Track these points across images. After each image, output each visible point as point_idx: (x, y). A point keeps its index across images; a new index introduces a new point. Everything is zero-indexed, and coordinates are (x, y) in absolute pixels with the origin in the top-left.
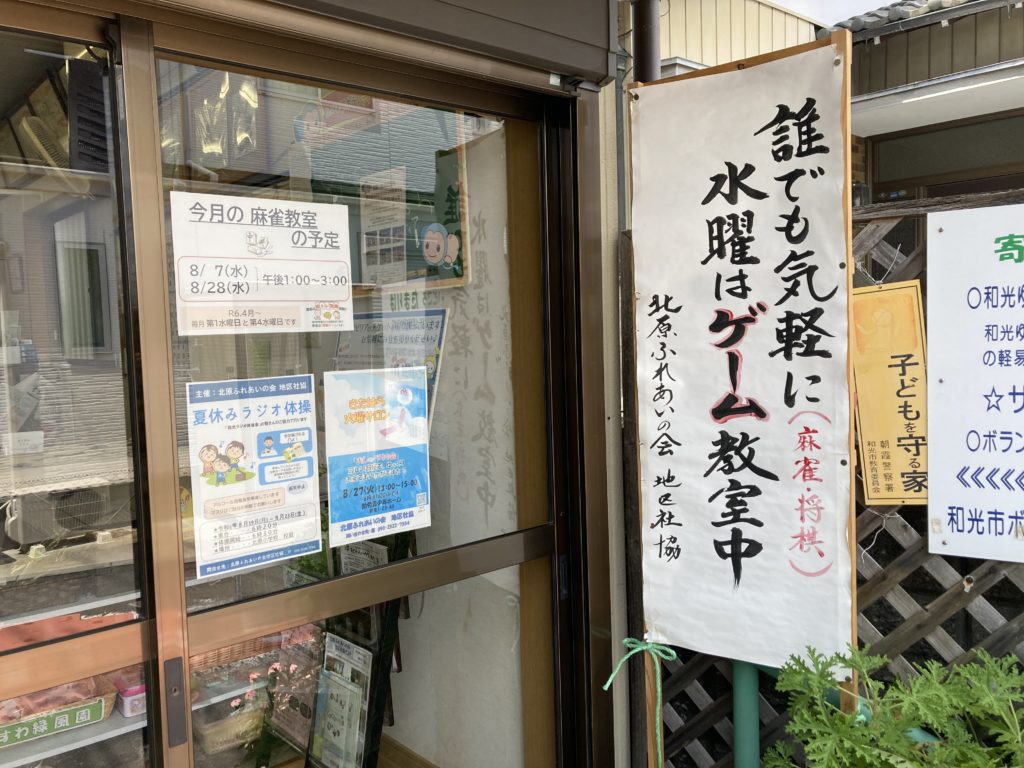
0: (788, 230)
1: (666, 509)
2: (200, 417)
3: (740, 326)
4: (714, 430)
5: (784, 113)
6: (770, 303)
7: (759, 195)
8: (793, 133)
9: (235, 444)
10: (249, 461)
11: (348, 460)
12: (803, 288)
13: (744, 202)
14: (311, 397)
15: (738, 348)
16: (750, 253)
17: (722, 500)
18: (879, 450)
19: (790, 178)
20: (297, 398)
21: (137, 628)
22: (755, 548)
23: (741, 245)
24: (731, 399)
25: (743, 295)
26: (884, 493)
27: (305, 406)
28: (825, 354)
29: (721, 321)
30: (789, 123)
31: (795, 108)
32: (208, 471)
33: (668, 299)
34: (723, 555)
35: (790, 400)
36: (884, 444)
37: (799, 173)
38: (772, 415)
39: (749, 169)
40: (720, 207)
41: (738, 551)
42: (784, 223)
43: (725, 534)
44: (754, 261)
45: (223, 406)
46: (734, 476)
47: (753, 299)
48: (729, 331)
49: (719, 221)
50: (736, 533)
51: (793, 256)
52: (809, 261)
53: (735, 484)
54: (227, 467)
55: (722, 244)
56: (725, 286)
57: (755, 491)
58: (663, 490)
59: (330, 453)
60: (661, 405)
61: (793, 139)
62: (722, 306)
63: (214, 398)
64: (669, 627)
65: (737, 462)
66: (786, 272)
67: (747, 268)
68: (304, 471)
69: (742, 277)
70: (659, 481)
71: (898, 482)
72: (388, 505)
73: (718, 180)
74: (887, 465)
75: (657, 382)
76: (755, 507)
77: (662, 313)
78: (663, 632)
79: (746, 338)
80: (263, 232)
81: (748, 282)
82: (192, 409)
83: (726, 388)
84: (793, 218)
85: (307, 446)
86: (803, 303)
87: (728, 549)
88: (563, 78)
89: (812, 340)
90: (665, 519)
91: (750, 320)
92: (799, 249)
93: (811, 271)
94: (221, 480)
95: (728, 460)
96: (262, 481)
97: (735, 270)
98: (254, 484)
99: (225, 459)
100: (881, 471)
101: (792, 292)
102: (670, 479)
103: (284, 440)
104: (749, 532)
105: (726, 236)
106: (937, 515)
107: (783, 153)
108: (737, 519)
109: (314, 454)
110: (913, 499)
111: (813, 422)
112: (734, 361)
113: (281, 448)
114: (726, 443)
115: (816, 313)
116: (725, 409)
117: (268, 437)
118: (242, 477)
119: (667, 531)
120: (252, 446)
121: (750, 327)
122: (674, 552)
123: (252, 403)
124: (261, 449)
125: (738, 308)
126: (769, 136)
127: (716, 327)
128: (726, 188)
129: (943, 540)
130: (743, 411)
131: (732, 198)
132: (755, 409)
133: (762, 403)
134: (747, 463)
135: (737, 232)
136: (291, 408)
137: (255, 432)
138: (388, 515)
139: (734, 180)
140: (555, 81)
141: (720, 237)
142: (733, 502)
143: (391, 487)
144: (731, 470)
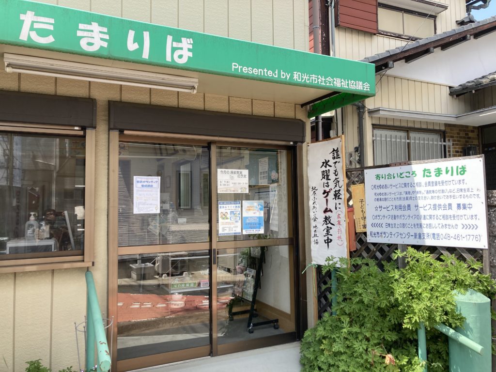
0: (335, 173)
1: (315, 233)
2: (220, 207)
3: (328, 193)
4: (324, 215)
5: (334, 150)
6: (333, 188)
7: (330, 166)
8: (335, 154)
9: (226, 212)
10: (229, 216)
11: (247, 218)
12: (337, 185)
13: (328, 168)
14: (240, 205)
15: (328, 198)
16: (329, 178)
17: (325, 231)
18: (358, 220)
19: (335, 163)
20: (238, 205)
21: (208, 243)
22: (331, 240)
23: (328, 176)
24: (327, 209)
25: (328, 187)
26: (359, 230)
27: (239, 207)
28: (341, 199)
29: (325, 192)
30: (335, 152)
31: (336, 149)
32: (222, 217)
33: (315, 188)
34: (326, 243)
35: (336, 208)
36: (359, 219)
37: (336, 162)
38: (333, 212)
39: (329, 161)
40: (324, 169)
41: (328, 241)
42: (334, 172)
43: (326, 238)
44: (330, 180)
45: (225, 206)
46: (328, 225)
47: (330, 188)
48: (326, 194)
49: (324, 171)
50: (328, 237)
51: (336, 179)
52: (338, 180)
53: (328, 227)
54: (225, 217)
55: (324, 176)
56: (325, 185)
57: (331, 228)
58: (315, 229)
59: (243, 216)
60: (314, 210)
61: (335, 156)
62: (324, 189)
63: (223, 204)
64: (316, 260)
65: (328, 222)
66: (335, 182)
67: (329, 181)
68: (238, 219)
69: (328, 183)
70: (314, 227)
71: (362, 227)
72: (254, 228)
73: (323, 163)
74: (360, 223)
75: (313, 205)
76: (331, 232)
77: (314, 190)
78: (315, 261)
79: (329, 196)
80: (232, 175)
81: (329, 184)
82: (219, 205)
83: (325, 207)
84: (336, 171)
85: (239, 214)
86: (337, 188)
87: (326, 241)
88: (293, 143)
89: (339, 196)
90: (315, 235)
91: (329, 192)
92: (337, 177)
93: (339, 182)
94: (223, 219)
95: (326, 222)
96: (231, 220)
97: (326, 181)
98: (229, 220)
99: (224, 215)
100: (359, 225)
101: (336, 186)
102: (316, 226)
103: (235, 213)
104: (330, 237)
105: (325, 174)
106: (368, 234)
107: (334, 158)
108: (328, 235)
109: (240, 216)
110: (364, 230)
111: (340, 213)
112: (327, 200)
113: (234, 214)
114: (326, 218)
115: (339, 190)
116: (326, 211)
117: (232, 212)
118: (227, 219)
119: (316, 238)
120: (229, 213)
121: (329, 193)
122: (317, 243)
123: (229, 205)
124: (231, 214)
125: (327, 189)
126: (332, 154)
127: (324, 193)
128: (325, 165)
129: (370, 239)
130: (329, 211)
131: (326, 167)
132: (330, 211)
133: (332, 209)
134: (330, 222)
135: (327, 174)
136: (236, 207)
137: (230, 211)
138: (255, 230)
139: (326, 163)
140: (292, 143)
141: (324, 175)
142: (327, 231)
143: (256, 224)
144: (327, 224)
